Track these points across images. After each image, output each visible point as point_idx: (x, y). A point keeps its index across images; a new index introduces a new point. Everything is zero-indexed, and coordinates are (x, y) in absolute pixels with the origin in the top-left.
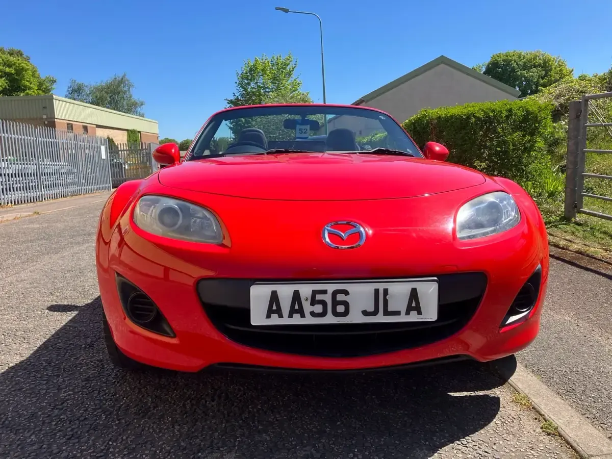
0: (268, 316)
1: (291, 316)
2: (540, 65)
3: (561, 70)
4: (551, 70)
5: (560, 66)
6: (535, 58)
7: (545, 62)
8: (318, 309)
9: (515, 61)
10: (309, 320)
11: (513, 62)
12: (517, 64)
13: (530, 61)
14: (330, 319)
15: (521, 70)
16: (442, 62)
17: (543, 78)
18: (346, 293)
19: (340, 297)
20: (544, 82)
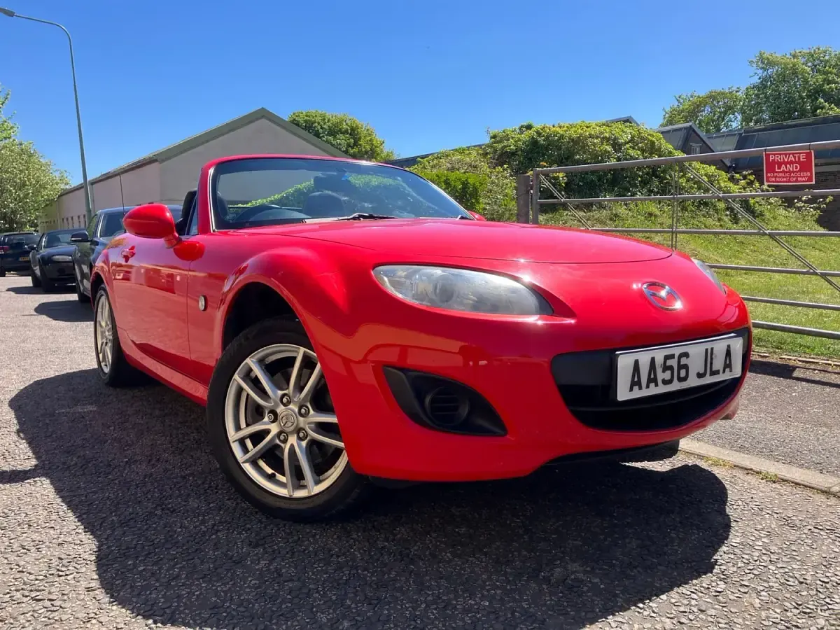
0: (631, 390)
1: (648, 387)
2: (346, 132)
3: (371, 140)
4: (360, 138)
5: (370, 135)
6: (341, 123)
7: (353, 129)
8: (667, 375)
9: (319, 123)
10: (662, 389)
11: (316, 124)
12: (322, 128)
13: (336, 125)
14: (676, 386)
15: (327, 135)
16: (263, 117)
17: (353, 148)
18: (686, 355)
19: (684, 361)
20: (354, 152)
